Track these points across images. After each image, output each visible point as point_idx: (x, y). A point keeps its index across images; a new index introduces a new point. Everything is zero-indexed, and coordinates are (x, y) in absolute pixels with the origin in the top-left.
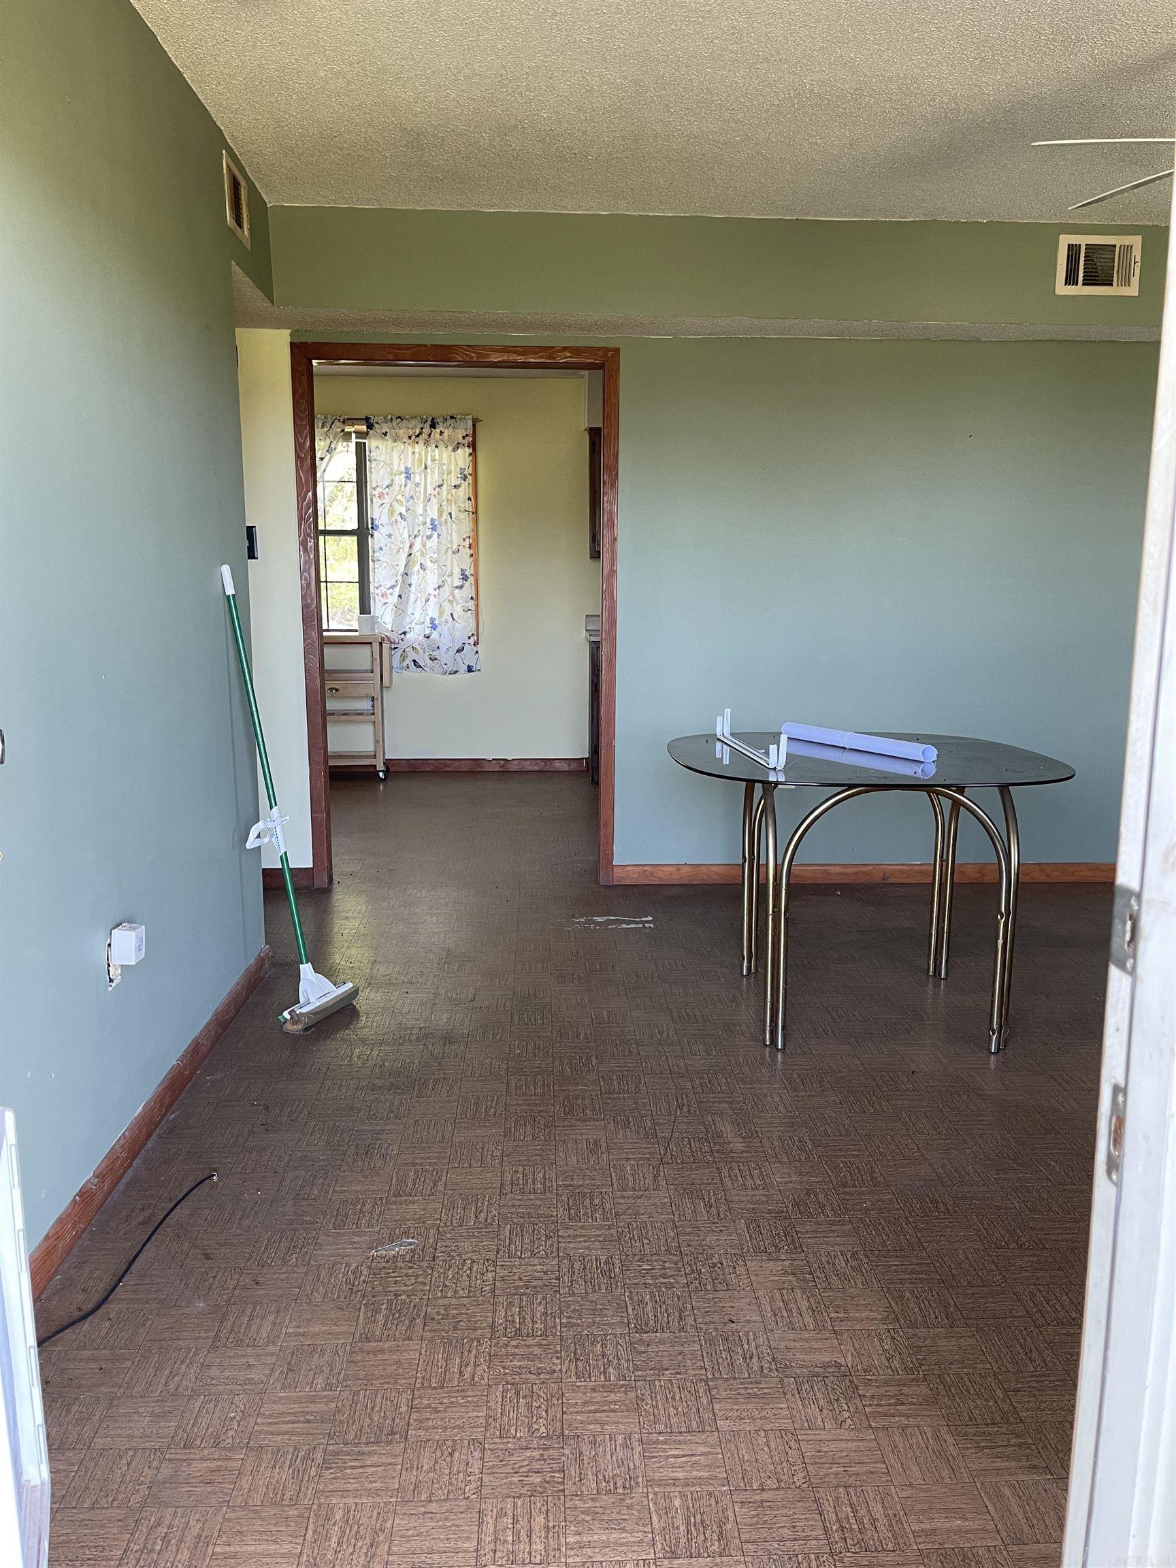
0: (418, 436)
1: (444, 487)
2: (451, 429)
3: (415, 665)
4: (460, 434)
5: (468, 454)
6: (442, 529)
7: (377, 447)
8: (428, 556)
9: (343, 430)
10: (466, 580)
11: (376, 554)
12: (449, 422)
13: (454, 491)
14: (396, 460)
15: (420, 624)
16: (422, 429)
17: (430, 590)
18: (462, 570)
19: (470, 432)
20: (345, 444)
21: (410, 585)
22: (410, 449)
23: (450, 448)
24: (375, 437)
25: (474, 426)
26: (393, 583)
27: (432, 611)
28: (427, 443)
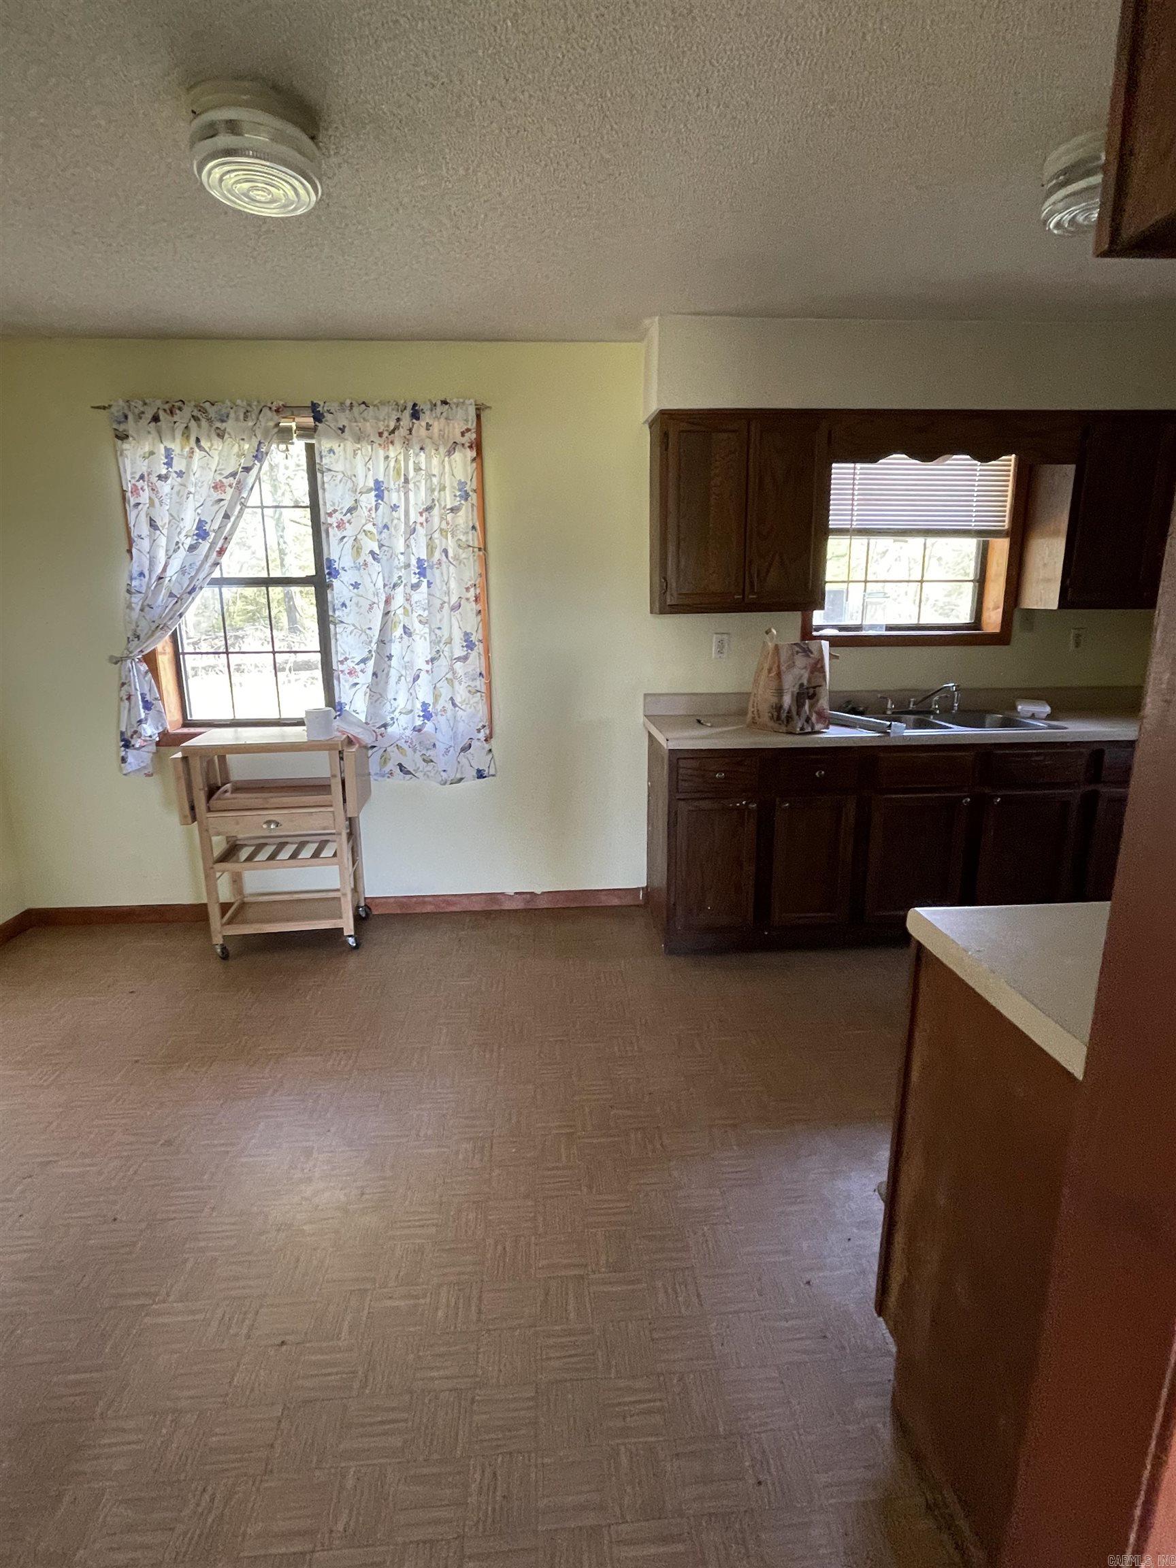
0: (393, 432)
1: (436, 511)
2: (442, 420)
3: (401, 770)
4: (458, 426)
5: (469, 459)
6: (435, 575)
7: (331, 451)
8: (417, 615)
9: (277, 425)
10: (472, 649)
11: (337, 613)
12: (440, 408)
13: (450, 517)
14: (360, 470)
15: (404, 714)
16: (398, 420)
17: (420, 663)
18: (466, 634)
19: (472, 425)
20: (282, 447)
21: (390, 657)
22: (381, 453)
23: (442, 450)
24: (328, 437)
25: (478, 417)
26: (365, 654)
27: (424, 693)
28: (407, 443)
